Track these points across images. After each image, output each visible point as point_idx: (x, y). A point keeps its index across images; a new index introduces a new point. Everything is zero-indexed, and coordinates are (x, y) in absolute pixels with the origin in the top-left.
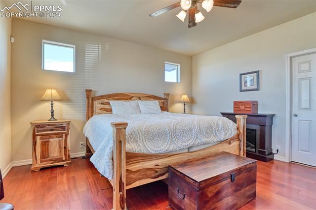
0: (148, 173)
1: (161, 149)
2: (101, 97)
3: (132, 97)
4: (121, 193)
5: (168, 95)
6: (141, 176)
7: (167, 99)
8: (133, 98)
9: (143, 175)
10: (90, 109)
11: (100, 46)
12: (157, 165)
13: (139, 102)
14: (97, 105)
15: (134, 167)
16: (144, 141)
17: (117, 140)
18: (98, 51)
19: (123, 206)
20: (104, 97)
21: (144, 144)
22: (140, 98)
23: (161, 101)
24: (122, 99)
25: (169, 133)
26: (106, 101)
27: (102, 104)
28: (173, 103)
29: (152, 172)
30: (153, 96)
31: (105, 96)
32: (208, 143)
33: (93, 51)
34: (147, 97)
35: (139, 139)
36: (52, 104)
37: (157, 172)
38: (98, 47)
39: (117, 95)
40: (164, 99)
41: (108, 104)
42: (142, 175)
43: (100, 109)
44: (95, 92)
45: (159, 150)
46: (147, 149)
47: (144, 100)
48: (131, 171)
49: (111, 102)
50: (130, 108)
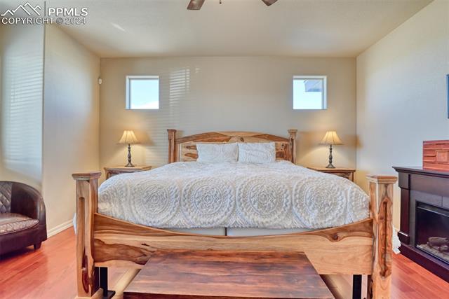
0: (131, 252)
1: (157, 220)
2: (188, 139)
3: (231, 137)
4: (84, 269)
5: (293, 132)
6: (118, 255)
7: (292, 140)
8: (232, 139)
9: (122, 254)
10: (172, 154)
11: (188, 70)
12: (145, 245)
13: (241, 144)
14: (181, 149)
15: (110, 238)
16: (132, 202)
17: (77, 196)
18: (186, 77)
19: (86, 288)
20: (191, 139)
21: (130, 207)
22: (242, 140)
23: (280, 143)
24: (216, 141)
25: (176, 196)
26: (192, 143)
27: (187, 147)
28: (311, 145)
29: (137, 254)
30: (265, 135)
31: (191, 137)
32: (265, 228)
33: (180, 79)
34: (255, 136)
35: (124, 199)
36: (129, 148)
37: (145, 256)
38: (186, 72)
39: (208, 135)
40: (288, 140)
41: (195, 147)
42: (119, 253)
43: (186, 155)
44: (181, 132)
45: (153, 221)
46: (133, 216)
47: (249, 142)
48: (104, 242)
49: (198, 145)
50: (222, 153)
